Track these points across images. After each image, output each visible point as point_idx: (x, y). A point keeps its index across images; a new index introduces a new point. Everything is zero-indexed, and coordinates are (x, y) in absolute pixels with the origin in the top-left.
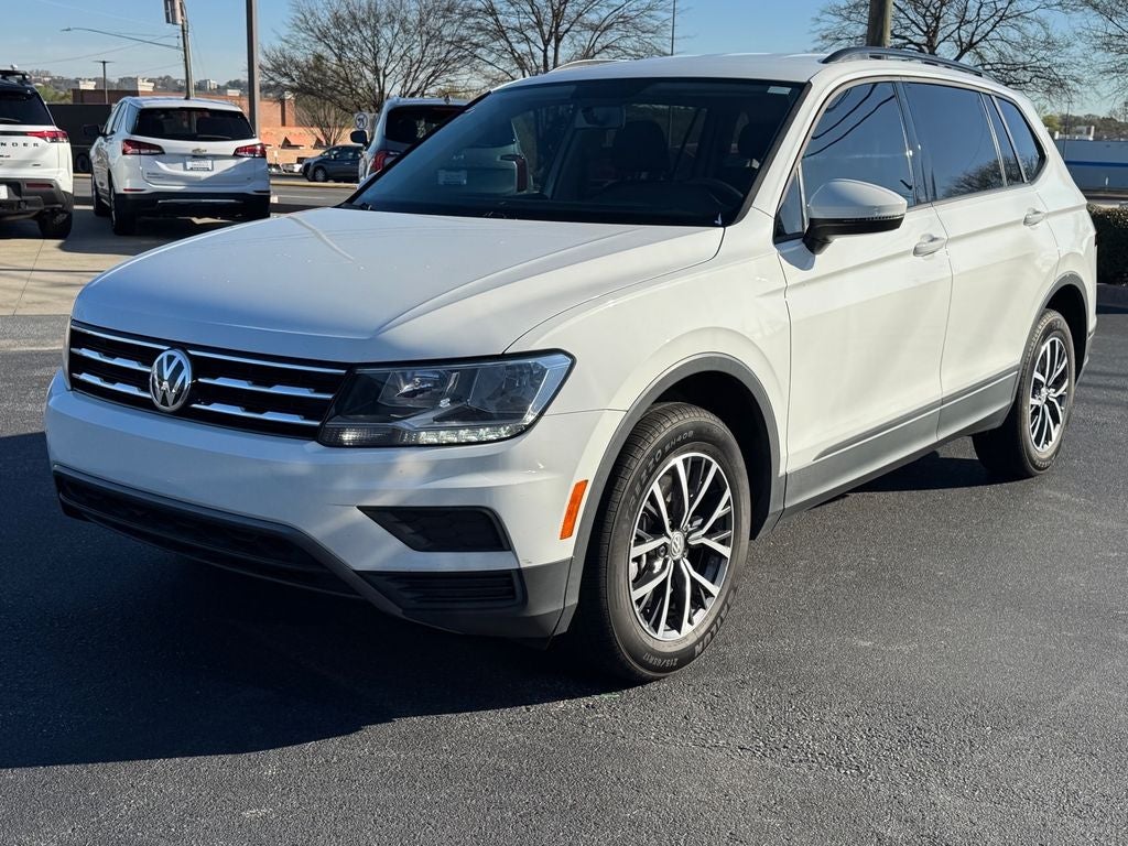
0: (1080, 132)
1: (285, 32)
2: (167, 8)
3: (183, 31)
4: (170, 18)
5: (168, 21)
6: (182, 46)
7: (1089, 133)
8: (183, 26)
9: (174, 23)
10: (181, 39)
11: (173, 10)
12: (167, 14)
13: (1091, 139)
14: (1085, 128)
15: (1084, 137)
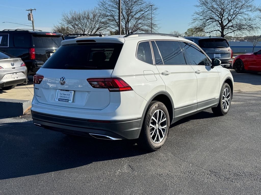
0: (232, 40)
1: (60, 21)
2: (28, 17)
3: (33, 22)
4: (29, 19)
5: (29, 20)
6: (32, 26)
7: (234, 40)
8: (32, 21)
9: (30, 20)
10: (32, 24)
11: (30, 17)
12: (29, 18)
13: (235, 41)
14: (233, 39)
15: (233, 41)
